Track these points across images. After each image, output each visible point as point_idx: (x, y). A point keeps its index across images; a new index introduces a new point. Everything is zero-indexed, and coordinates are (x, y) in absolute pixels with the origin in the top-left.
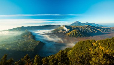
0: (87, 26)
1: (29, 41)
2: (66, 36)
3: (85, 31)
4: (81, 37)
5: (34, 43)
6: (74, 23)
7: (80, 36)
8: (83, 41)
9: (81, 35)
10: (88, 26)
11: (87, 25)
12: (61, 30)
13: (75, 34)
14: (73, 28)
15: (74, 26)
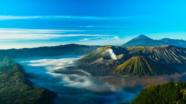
0: (167, 48)
1: (14, 88)
2: (114, 72)
3: (162, 59)
4: (151, 75)
5: (28, 94)
6: (134, 41)
7: (150, 72)
8: (156, 85)
9: (151, 69)
10: (170, 47)
11: (166, 44)
12: (102, 59)
13: (135, 67)
14: (131, 53)
15: (134, 47)
